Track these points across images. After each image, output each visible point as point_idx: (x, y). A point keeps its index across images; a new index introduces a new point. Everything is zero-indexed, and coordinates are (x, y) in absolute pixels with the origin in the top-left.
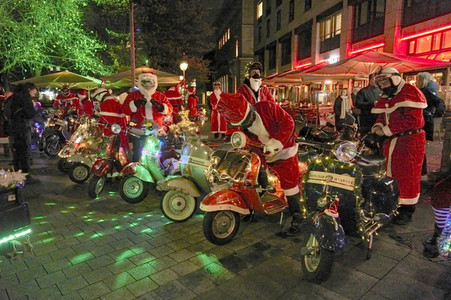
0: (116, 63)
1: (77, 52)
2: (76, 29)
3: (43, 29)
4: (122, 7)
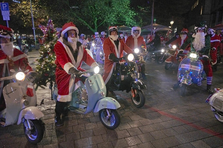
0: (141, 21)
1: (126, 17)
2: (127, 8)
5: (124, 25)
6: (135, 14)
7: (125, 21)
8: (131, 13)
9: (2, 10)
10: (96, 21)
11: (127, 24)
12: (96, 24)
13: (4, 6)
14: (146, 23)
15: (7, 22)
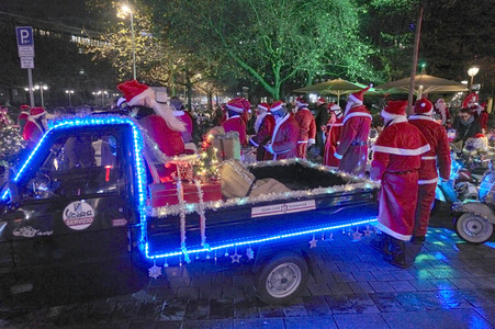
0: (387, 68)
1: (350, 59)
2: (353, 37)
3: (324, 40)
4: (401, 7)
5: (343, 77)
6: (371, 52)
7: (346, 69)
8: (363, 49)
9: (21, 44)
10: (279, 69)
11: (350, 75)
12: (278, 76)
13: (25, 34)
14: (400, 72)
15: (30, 72)
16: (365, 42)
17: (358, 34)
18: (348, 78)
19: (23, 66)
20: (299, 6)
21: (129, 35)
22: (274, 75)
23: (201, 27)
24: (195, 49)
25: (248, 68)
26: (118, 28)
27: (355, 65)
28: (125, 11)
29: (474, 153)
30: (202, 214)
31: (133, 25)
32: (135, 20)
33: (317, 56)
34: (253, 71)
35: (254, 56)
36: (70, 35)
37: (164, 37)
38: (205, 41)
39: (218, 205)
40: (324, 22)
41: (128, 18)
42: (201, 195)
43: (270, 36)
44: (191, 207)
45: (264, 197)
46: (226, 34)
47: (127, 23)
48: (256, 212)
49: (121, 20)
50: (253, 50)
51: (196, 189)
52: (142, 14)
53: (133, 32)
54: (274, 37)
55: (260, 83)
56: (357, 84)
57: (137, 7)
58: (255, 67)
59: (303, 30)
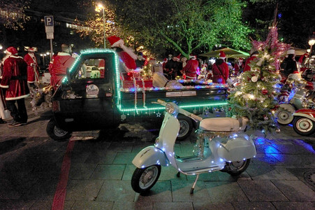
1: (235, 36)
2: (237, 22)
3: (219, 24)
4: (270, 2)
5: (230, 47)
6: (249, 31)
7: (233, 42)
8: (244, 30)
9: (47, 25)
10: (190, 42)
11: (235, 46)
12: (190, 47)
13: (49, 20)
15: (51, 41)
16: (245, 25)
17: (241, 20)
18: (233, 48)
19: (48, 38)
20: (204, 3)
21: (101, 21)
22: (187, 46)
23: (144, 16)
24: (140, 29)
25: (171, 41)
26: (95, 18)
27: (238, 39)
28: (100, 7)
29: (292, 82)
30: (144, 92)
31: (104, 15)
32: (105, 12)
33: (214, 34)
34: (174, 43)
35: (175, 34)
36: (66, 23)
37: (122, 23)
38: (146, 25)
39: (151, 89)
40: (219, 13)
41: (102, 11)
42: (144, 84)
43: (185, 22)
44: (139, 89)
45: (172, 88)
46: (159, 20)
47: (101, 15)
48: (168, 94)
49: (97, 13)
50: (175, 30)
51: (141, 81)
52: (110, 9)
53: (104, 20)
54: (187, 22)
55: (178, 50)
56: (239, 51)
57: (107, 5)
58: (176, 41)
59: (206, 18)
